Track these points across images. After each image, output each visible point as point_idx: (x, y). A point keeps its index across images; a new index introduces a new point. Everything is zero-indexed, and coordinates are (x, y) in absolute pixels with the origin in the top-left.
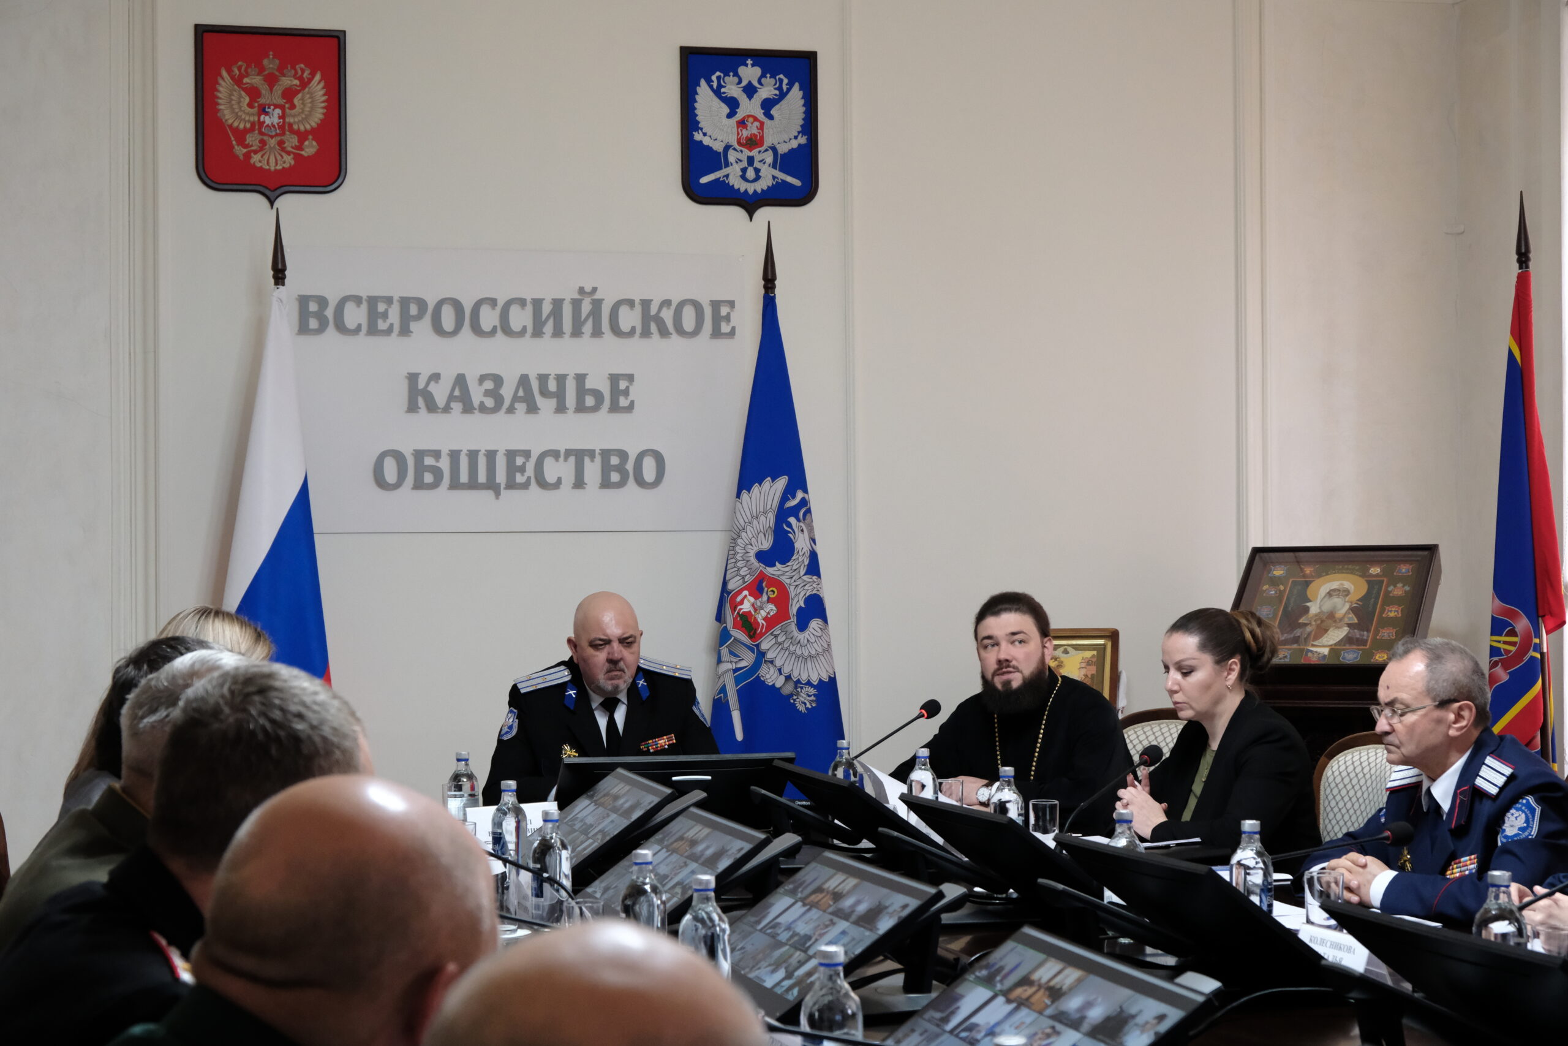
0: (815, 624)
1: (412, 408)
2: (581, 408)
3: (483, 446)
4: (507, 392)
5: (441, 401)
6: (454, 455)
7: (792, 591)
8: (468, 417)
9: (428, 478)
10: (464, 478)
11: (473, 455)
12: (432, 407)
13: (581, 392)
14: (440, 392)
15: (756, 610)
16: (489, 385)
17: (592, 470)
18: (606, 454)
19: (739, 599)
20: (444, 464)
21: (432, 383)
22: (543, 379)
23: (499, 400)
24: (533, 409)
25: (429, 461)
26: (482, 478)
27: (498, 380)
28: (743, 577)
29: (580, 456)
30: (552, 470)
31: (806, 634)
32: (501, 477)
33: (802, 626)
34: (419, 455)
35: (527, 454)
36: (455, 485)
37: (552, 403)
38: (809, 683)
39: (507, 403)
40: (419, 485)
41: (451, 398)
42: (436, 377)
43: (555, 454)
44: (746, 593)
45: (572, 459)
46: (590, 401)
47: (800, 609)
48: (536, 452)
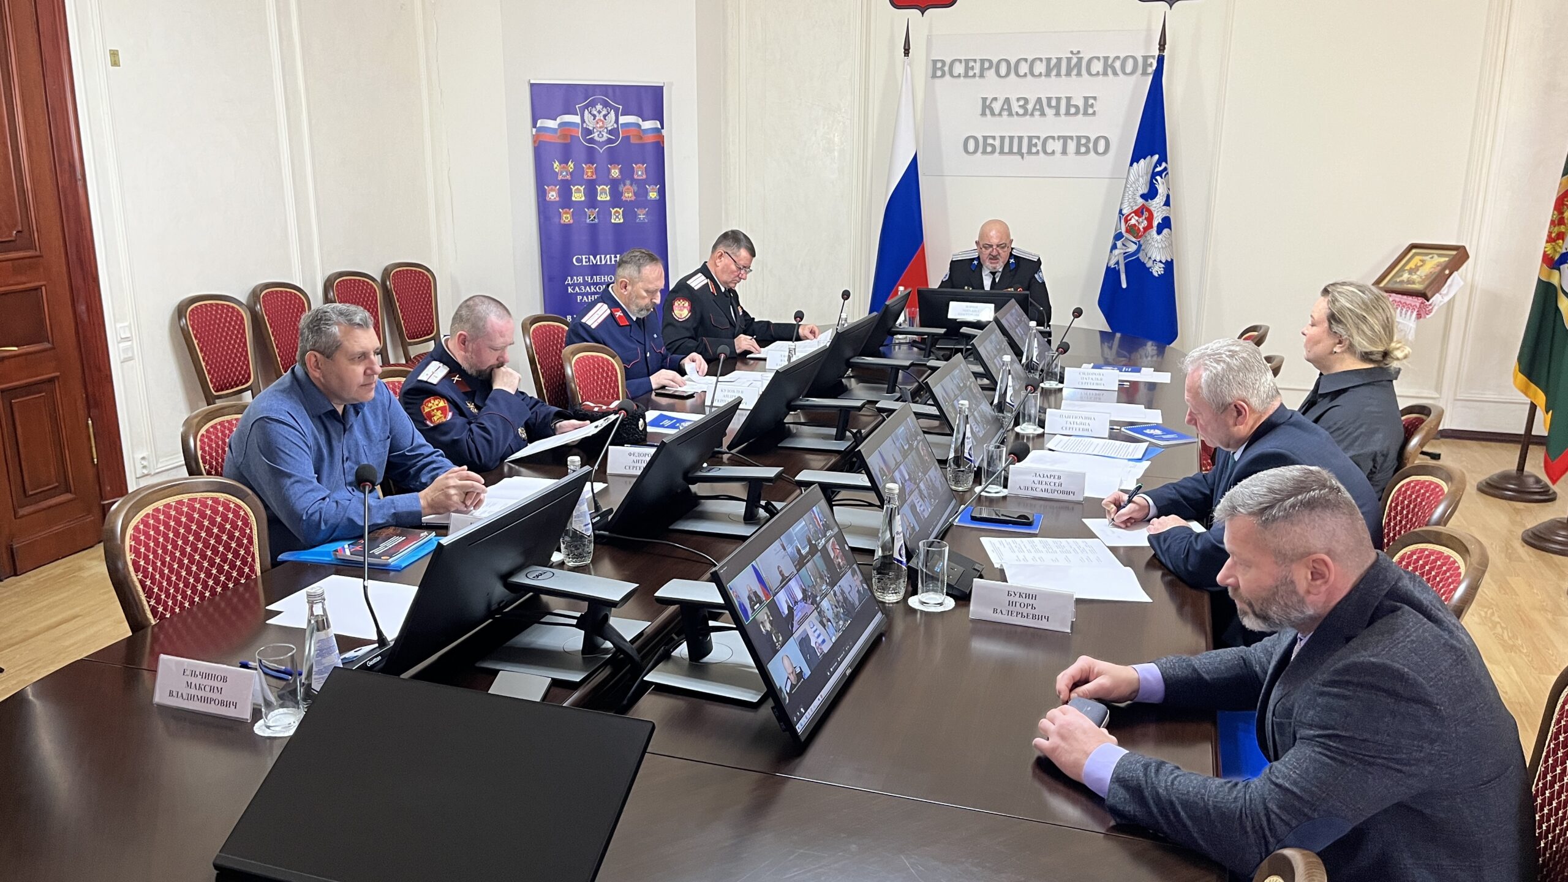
0: (1166, 231)
1: (983, 114)
2: (1068, 113)
3: (1016, 134)
4: (1030, 107)
5: (997, 111)
6: (1002, 138)
7: (1155, 215)
8: (1011, 119)
9: (989, 149)
10: (1006, 150)
11: (1011, 138)
12: (993, 114)
13: (1068, 106)
14: (997, 107)
15: (1139, 223)
16: (1022, 103)
17: (1072, 146)
18: (1079, 138)
19: (1129, 218)
20: (997, 143)
21: (994, 102)
22: (1049, 99)
23: (1026, 111)
24: (1043, 114)
25: (990, 141)
26: (1015, 150)
27: (1026, 101)
28: (1132, 207)
29: (1065, 139)
30: (1051, 146)
31: (1161, 236)
32: (1025, 150)
33: (1159, 232)
34: (985, 138)
35: (1038, 138)
36: (1002, 152)
37: (1053, 111)
38: (1161, 262)
39: (1030, 111)
40: (984, 152)
41: (1002, 109)
42: (995, 99)
43: (1053, 138)
44: (1133, 214)
45: (1062, 141)
46: (1073, 110)
47: (1159, 224)
48: (1043, 137)
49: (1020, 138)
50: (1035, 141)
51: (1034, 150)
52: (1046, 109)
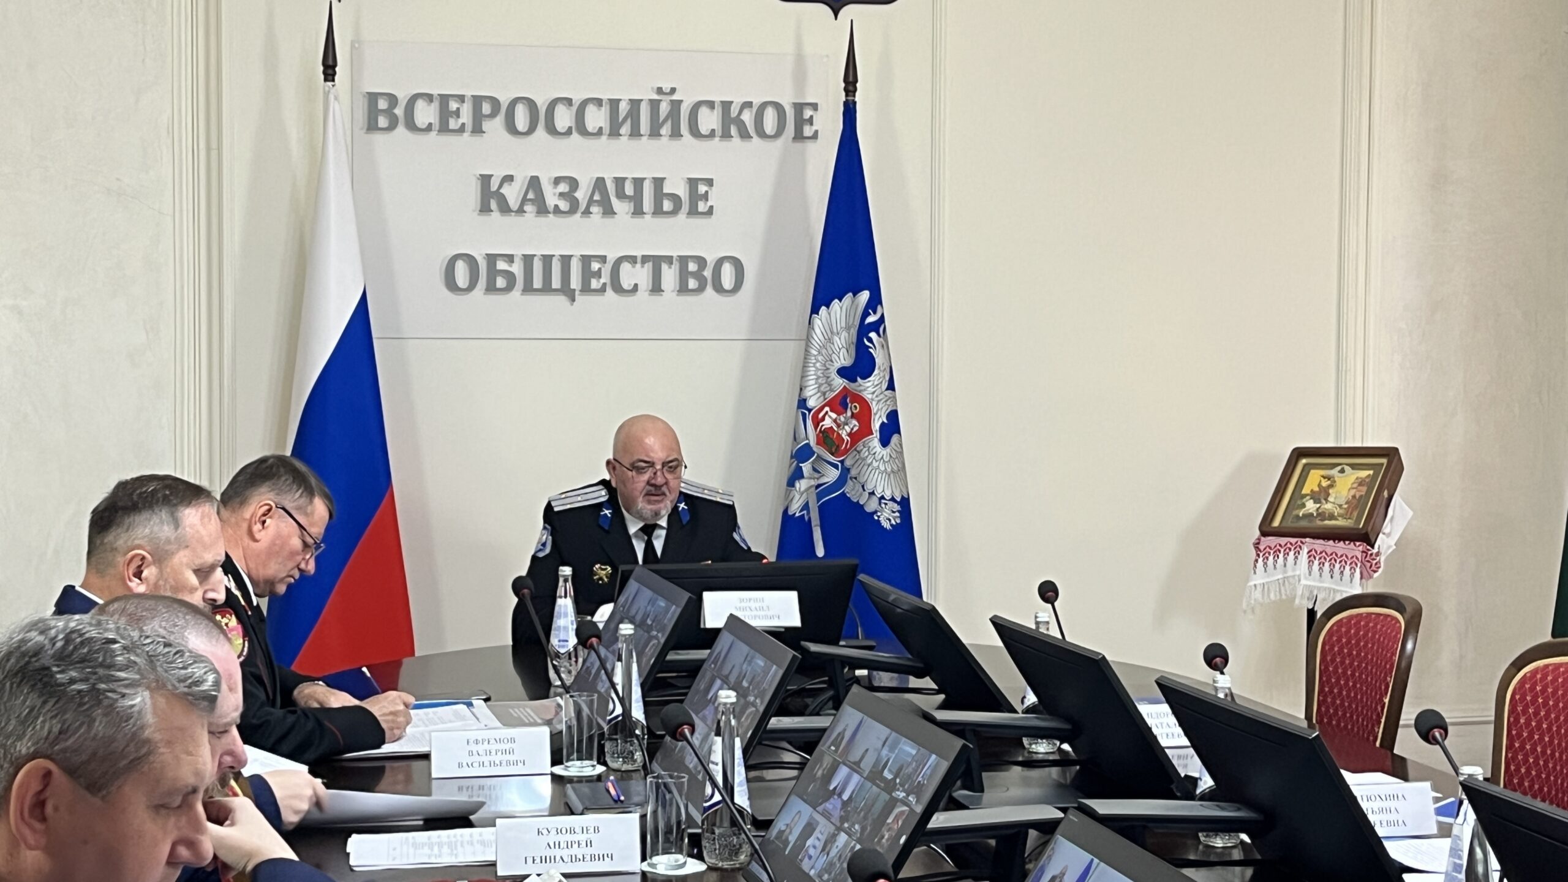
1: (485, 209)
2: (658, 211)
3: (558, 251)
4: (581, 195)
5: (513, 202)
6: (528, 259)
7: (874, 407)
8: (542, 220)
9: (501, 282)
10: (537, 283)
11: (547, 259)
12: (505, 208)
13: (659, 196)
14: (513, 194)
15: (838, 426)
16: (563, 187)
17: (670, 276)
18: (684, 260)
19: (821, 415)
20: (517, 268)
21: (506, 185)
22: (620, 182)
23: (574, 203)
24: (609, 212)
25: (501, 265)
26: (556, 283)
27: (574, 183)
28: (824, 394)
29: (656, 262)
30: (629, 275)
31: (887, 450)
32: (575, 283)
33: (884, 441)
34: (492, 259)
35: (603, 259)
36: (528, 289)
37: (629, 207)
38: (893, 499)
39: (582, 207)
40: (491, 288)
41: (524, 200)
42: (509, 179)
43: (632, 260)
44: (827, 409)
45: (649, 266)
46: (667, 205)
47: (881, 424)
48: (612, 257)
49: (566, 260)
50: (595, 266)
51: (595, 284)
52: (615, 203)
